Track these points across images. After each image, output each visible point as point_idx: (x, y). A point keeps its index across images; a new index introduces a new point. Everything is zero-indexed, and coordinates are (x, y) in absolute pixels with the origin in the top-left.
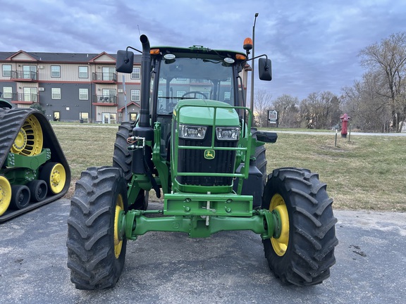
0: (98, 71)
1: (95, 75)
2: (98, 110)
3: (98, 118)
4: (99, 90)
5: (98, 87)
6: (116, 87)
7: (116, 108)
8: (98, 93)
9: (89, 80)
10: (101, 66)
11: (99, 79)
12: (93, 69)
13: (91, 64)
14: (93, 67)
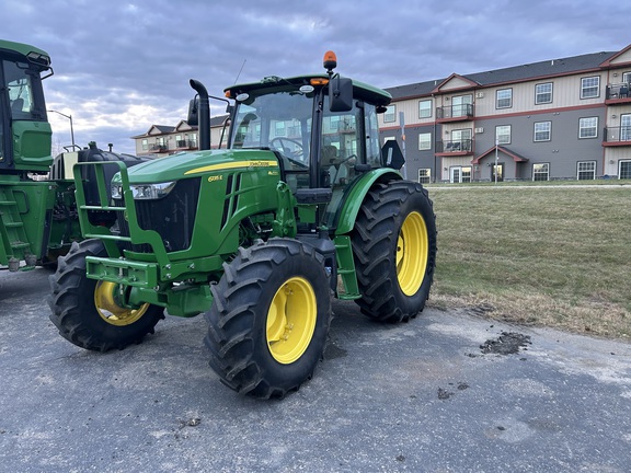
0: (447, 103)
1: (440, 111)
2: (445, 163)
3: (445, 175)
4: (447, 133)
5: (445, 128)
6: (471, 125)
7: (472, 159)
8: (445, 138)
9: (433, 120)
10: (450, 96)
11: (447, 116)
12: (439, 102)
13: (436, 95)
14: (439, 99)
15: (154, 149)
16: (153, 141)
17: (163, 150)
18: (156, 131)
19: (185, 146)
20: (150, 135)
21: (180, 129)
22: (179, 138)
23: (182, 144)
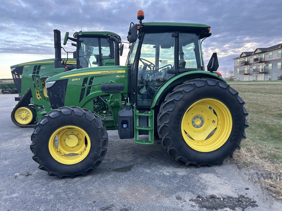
15: (243, 63)
16: (242, 59)
17: (247, 64)
18: (244, 55)
19: (258, 61)
20: (241, 57)
21: (256, 52)
22: (255, 57)
23: (256, 60)
